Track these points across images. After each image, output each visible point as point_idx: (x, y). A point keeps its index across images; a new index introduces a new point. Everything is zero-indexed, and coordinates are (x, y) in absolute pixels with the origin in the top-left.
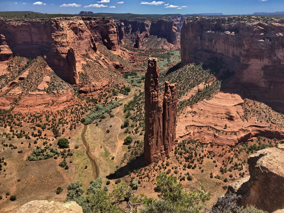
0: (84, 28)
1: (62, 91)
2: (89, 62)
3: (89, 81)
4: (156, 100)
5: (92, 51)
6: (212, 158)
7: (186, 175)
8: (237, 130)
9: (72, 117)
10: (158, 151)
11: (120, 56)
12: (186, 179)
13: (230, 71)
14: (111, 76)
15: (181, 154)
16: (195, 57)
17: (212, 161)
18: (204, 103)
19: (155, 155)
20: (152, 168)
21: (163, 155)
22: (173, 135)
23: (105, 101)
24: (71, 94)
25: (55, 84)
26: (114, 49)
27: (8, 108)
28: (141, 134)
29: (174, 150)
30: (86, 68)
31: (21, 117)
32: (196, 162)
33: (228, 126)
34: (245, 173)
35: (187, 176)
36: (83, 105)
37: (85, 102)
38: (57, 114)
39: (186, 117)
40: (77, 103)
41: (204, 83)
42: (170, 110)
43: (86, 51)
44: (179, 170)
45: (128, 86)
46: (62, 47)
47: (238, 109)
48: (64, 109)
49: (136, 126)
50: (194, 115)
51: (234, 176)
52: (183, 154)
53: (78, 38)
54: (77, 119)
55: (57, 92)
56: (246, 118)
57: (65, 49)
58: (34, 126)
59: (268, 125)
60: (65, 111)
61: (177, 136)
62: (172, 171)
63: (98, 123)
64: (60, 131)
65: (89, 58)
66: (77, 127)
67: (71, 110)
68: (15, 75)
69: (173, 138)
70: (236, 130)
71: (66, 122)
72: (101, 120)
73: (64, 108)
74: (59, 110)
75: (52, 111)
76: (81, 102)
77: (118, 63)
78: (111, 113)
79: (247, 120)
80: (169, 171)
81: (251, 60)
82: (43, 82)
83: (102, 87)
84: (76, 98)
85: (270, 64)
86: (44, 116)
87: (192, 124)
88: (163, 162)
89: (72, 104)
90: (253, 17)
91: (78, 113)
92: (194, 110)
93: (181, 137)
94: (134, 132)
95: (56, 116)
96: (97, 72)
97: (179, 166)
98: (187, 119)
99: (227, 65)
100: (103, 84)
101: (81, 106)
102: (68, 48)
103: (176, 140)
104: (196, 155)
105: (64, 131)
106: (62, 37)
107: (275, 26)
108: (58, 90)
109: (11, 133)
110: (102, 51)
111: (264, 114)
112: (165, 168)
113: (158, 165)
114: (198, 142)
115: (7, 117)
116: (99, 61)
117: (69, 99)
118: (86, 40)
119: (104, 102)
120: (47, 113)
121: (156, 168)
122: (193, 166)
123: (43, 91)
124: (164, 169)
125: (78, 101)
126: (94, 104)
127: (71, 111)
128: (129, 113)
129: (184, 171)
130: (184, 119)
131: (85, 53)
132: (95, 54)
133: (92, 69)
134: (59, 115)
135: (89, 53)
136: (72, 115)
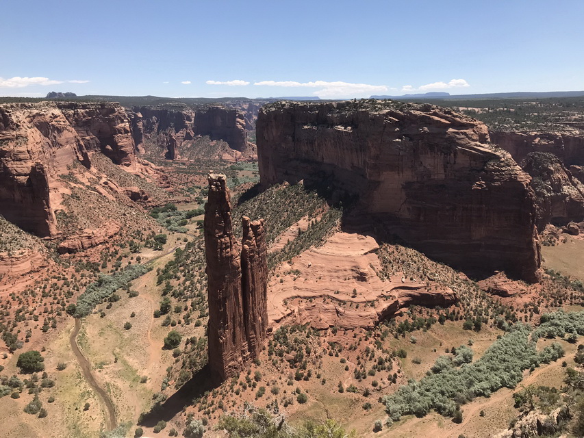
0: (62, 123)
1: (20, 251)
2: (76, 190)
3: (79, 227)
4: (228, 253)
5: (81, 167)
6: (337, 356)
7: (294, 394)
8: (375, 298)
9: (45, 304)
10: (237, 354)
11: (139, 176)
12: (296, 403)
13: (350, 194)
14: (125, 215)
15: (281, 355)
16: (286, 171)
17: (338, 359)
18: (312, 253)
19: (232, 363)
20: (228, 388)
21: (247, 360)
22: (262, 319)
23: (115, 266)
24: (39, 256)
25: (2, 239)
26: (127, 163)
28: (198, 325)
29: (268, 348)
30: (71, 201)
32: (309, 367)
33: (358, 291)
34: (398, 374)
35: (297, 395)
36: (68, 277)
37: (73, 271)
38: (11, 300)
39: (282, 282)
40: (54, 274)
41: (307, 217)
42: (255, 271)
43: (69, 168)
44: (280, 386)
45: (161, 232)
46: (18, 163)
47: (372, 260)
48: (27, 289)
49: (186, 309)
50: (295, 276)
51: (380, 383)
52: (285, 354)
53: (51, 144)
54: (59, 308)
55: (9, 254)
56: (386, 276)
57: (24, 165)
59: (423, 284)
60: (29, 292)
61: (270, 321)
62: (268, 390)
63: (105, 311)
64: (22, 336)
65: (76, 181)
66: (58, 325)
67: (42, 290)
69: (263, 325)
70: (372, 297)
71: (32, 316)
72: (111, 305)
73: (27, 286)
76: (65, 271)
77: (136, 189)
78: (131, 289)
79: (388, 278)
80: (262, 389)
81: (384, 173)
83: (106, 238)
84: (52, 263)
85: (415, 179)
87: (295, 295)
88: (249, 374)
89: (45, 276)
90: (378, 101)
91: (60, 295)
92: (295, 268)
93: (278, 321)
94: (183, 321)
95: (8, 305)
96: (95, 208)
97: (280, 379)
98: (285, 286)
99: (343, 184)
100: (109, 231)
101: (64, 279)
102: (30, 164)
103: (269, 327)
104: (308, 352)
106: (18, 141)
107: (415, 116)
108: (10, 250)
110: (103, 168)
111: (414, 265)
112: (254, 386)
113: (239, 381)
114: (309, 327)
116: (97, 187)
117: (36, 267)
118: (68, 146)
119: (114, 268)
121: (236, 388)
122: (306, 374)
124: (251, 388)
125: (56, 270)
126: (92, 273)
128: (168, 285)
129: (291, 386)
130: (280, 286)
131: (66, 172)
132: (87, 174)
133: (83, 203)
134: (17, 302)
135: (74, 171)
136: (45, 300)
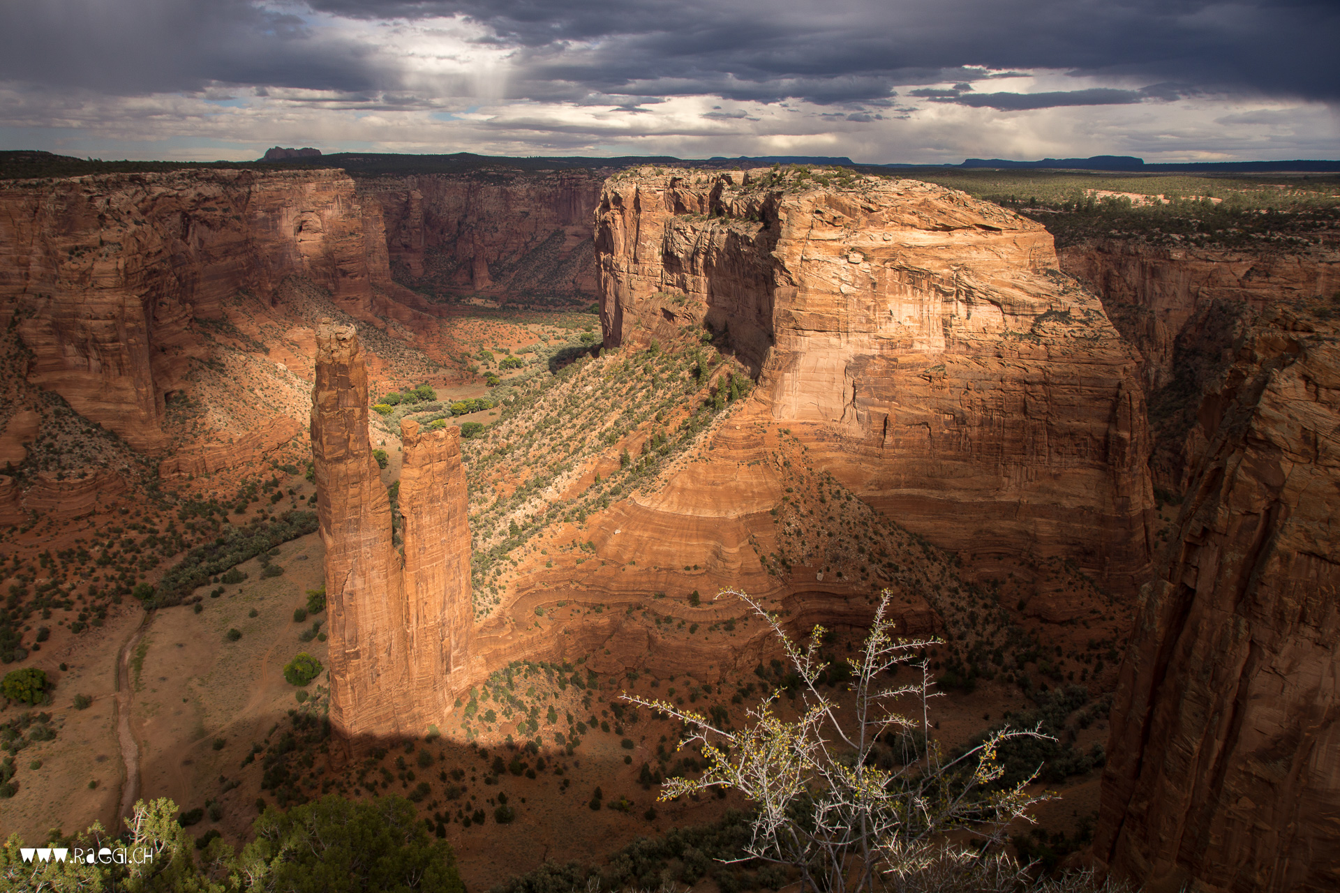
1: (80, 471)
6: (619, 731)
7: (493, 802)
8: (740, 615)
9: (96, 580)
15: (489, 719)
18: (630, 508)
25: (57, 445)
35: (498, 805)
38: (38, 567)
41: (650, 425)
43: (223, 305)
44: (468, 784)
46: (98, 294)
47: (757, 529)
48: (76, 547)
52: (499, 719)
54: (120, 589)
55: (60, 476)
56: (784, 565)
57: (108, 299)
59: (864, 587)
60: (76, 553)
62: (438, 791)
63: (206, 601)
64: (29, 639)
67: (103, 550)
71: (65, 600)
72: (222, 590)
73: (77, 541)
74: (52, 551)
75: (21, 557)
76: (158, 516)
78: (273, 560)
81: (807, 334)
89: (117, 524)
91: (132, 563)
101: (151, 531)
102: (120, 296)
106: (102, 250)
108: (63, 469)
112: (411, 778)
113: (380, 766)
114: (582, 666)
117: (104, 505)
122: (532, 766)
124: (402, 783)
125: (143, 512)
127: (104, 555)
129: (490, 787)
136: (99, 572)
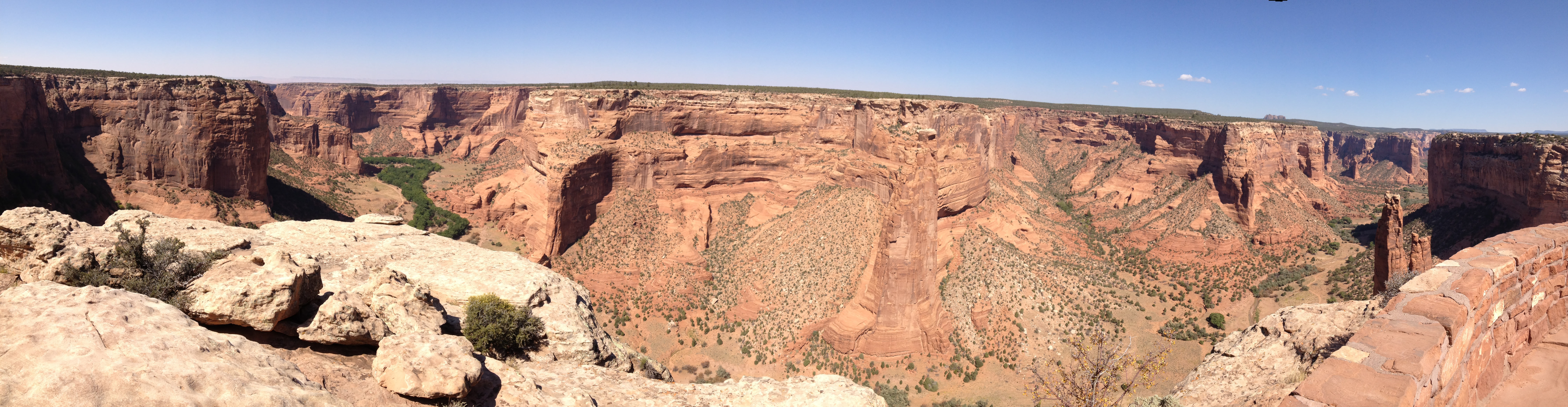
0: (1272, 140)
1: (1226, 236)
2: (1274, 195)
3: (1271, 226)
5: (1280, 176)
9: (1235, 281)
11: (1323, 190)
14: (1307, 221)
23: (1293, 262)
24: (1238, 242)
25: (1216, 224)
26: (1316, 178)
27: (1143, 248)
30: (1268, 204)
31: (1158, 265)
36: (1256, 264)
37: (1260, 260)
40: (1246, 259)
46: (1237, 168)
48: (1225, 265)
54: (1245, 286)
55: (1218, 236)
57: (1241, 171)
58: (1174, 283)
60: (1225, 268)
65: (1274, 188)
66: (1242, 298)
68: (1163, 201)
71: (1225, 286)
72: (1285, 293)
73: (1226, 263)
74: (1217, 265)
75: (1206, 265)
76: (1254, 258)
77: (1319, 201)
78: (1303, 284)
82: (1199, 218)
83: (1290, 238)
84: (1247, 250)
86: (1193, 271)
89: (1239, 259)
91: (1247, 276)
96: (1285, 213)
100: (1292, 233)
101: (1252, 264)
102: (1245, 170)
105: (1219, 300)
106: (1240, 152)
108: (1219, 234)
109: (1140, 286)
115: (1139, 261)
117: (1235, 250)
118: (1274, 159)
119: (1292, 264)
120: (1197, 267)
123: (1198, 231)
125: (1248, 256)
126: (1274, 265)
127: (1236, 271)
131: (1268, 180)
132: (1283, 183)
133: (1277, 207)
134: (1216, 274)
135: (1274, 179)
136: (1235, 278)
